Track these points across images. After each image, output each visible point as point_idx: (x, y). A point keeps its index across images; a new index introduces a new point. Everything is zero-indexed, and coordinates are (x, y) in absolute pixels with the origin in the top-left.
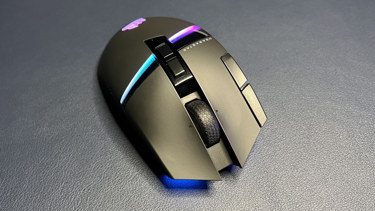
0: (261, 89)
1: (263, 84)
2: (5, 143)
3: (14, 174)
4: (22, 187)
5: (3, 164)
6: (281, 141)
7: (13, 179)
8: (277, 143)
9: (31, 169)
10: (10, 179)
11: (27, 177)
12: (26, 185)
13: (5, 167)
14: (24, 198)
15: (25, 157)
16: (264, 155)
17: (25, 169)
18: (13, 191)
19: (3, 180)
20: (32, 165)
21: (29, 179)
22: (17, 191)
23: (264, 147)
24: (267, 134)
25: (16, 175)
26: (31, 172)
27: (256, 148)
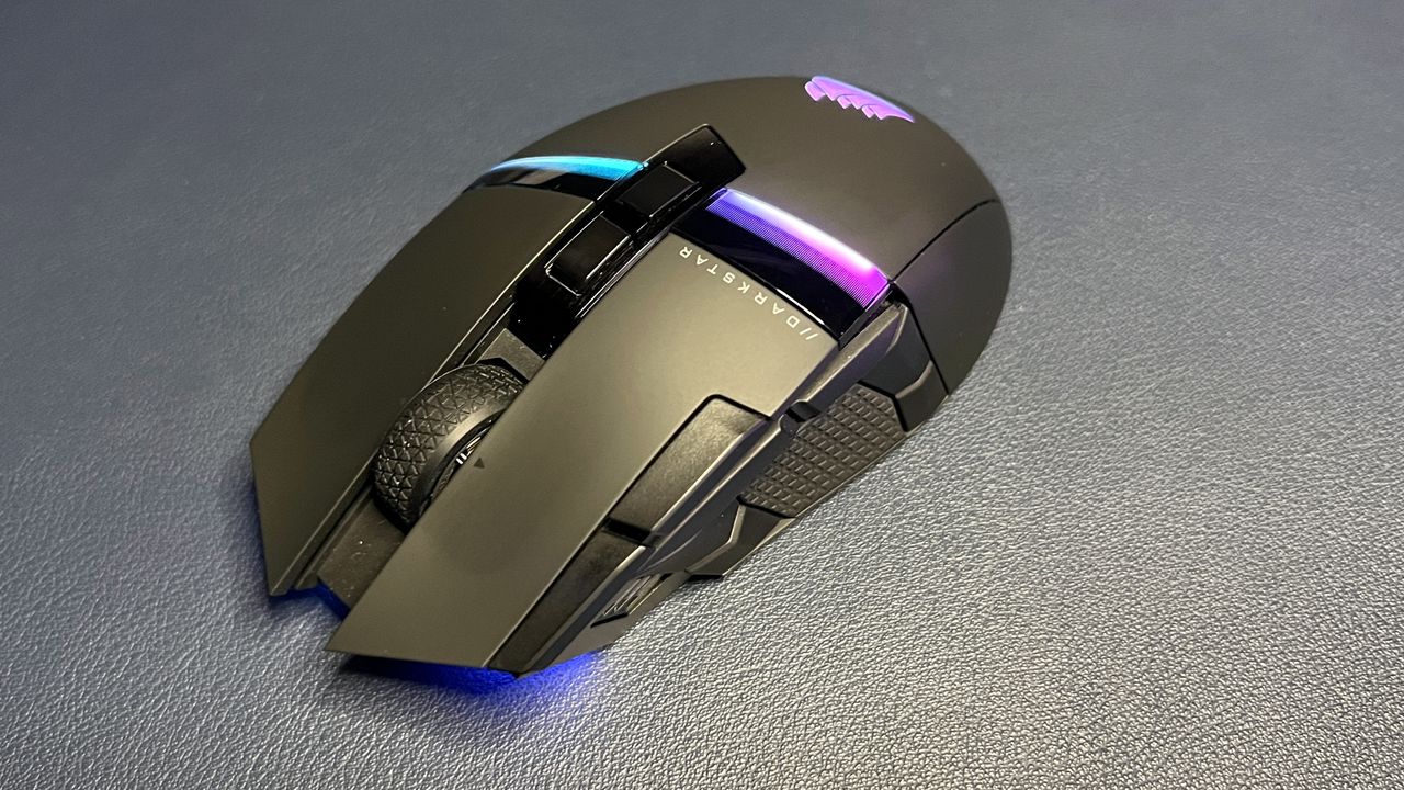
0: (1201, 484)
1: (1214, 463)
2: (154, 467)
3: (155, 599)
4: (174, 658)
5: (126, 550)
6: (1230, 734)
7: (146, 620)
8: (1213, 740)
9: (221, 595)
10: (136, 617)
11: (200, 624)
12: (191, 654)
13: (129, 564)
14: (170, 708)
15: (211, 545)
16: (1147, 776)
17: (199, 592)
18: (138, 668)
19: (111, 615)
20: (227, 582)
21: (207, 633)
22: (150, 671)
23: (1154, 745)
24: (1180, 692)
25: (164, 606)
26: (218, 610)
27: (1119, 740)
